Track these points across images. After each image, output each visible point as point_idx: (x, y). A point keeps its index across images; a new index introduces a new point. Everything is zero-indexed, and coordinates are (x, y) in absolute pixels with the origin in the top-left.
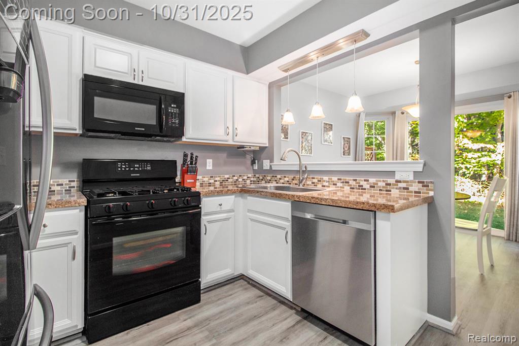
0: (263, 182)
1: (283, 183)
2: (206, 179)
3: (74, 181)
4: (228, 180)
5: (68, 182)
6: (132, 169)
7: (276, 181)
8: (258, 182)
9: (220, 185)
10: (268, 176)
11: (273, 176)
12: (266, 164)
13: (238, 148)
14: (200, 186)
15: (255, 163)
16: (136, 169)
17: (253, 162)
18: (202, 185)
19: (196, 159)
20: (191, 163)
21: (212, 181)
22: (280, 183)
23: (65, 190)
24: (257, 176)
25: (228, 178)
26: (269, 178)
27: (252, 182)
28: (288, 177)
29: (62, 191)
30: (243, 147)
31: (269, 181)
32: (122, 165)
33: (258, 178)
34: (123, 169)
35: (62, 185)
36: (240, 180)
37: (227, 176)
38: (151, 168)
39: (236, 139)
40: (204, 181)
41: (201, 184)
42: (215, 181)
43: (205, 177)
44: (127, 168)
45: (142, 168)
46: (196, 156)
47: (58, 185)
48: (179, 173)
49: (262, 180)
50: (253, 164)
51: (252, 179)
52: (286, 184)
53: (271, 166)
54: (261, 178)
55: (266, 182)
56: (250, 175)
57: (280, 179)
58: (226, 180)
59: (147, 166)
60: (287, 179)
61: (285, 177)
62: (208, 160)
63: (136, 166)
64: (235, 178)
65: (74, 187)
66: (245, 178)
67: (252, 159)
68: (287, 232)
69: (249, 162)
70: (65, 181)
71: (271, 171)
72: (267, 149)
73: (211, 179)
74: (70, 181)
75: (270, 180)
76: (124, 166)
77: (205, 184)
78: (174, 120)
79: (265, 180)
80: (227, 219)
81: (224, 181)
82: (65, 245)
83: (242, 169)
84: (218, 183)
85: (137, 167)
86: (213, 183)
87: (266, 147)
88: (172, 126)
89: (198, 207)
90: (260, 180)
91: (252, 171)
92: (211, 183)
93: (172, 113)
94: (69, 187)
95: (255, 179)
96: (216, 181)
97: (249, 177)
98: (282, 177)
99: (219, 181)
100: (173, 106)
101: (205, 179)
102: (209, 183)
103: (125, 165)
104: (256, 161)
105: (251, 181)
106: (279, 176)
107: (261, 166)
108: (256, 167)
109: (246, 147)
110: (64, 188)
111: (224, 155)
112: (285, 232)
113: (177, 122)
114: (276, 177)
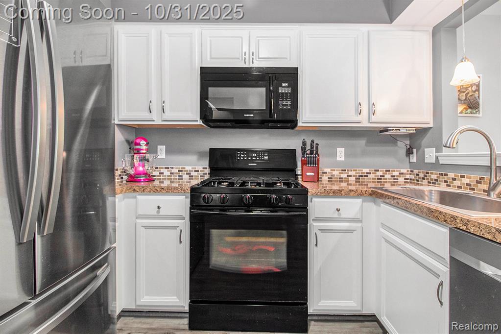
0: (425, 182)
1: (459, 187)
2: (336, 173)
3: (206, 168)
4: (367, 176)
5: (202, 169)
6: (249, 158)
7: (446, 182)
8: (418, 181)
9: (356, 182)
10: (432, 174)
11: (441, 174)
12: (430, 155)
13: (381, 132)
14: (329, 181)
15: (412, 153)
16: (253, 158)
17: (409, 152)
18: (330, 180)
19: (317, 148)
20: (311, 153)
21: (344, 176)
22: (454, 186)
23: (201, 176)
24: (416, 171)
25: (367, 173)
26: (434, 177)
27: (409, 181)
28: (470, 178)
29: (198, 176)
30: (386, 130)
31: (434, 182)
32: (241, 154)
33: (418, 175)
34: (242, 158)
35: (198, 171)
36: (388, 176)
37: (366, 170)
38: (269, 158)
39: (373, 118)
40: (334, 175)
41: (329, 178)
42: (348, 176)
43: (334, 170)
44: (245, 157)
45: (259, 157)
46: (317, 144)
47: (195, 171)
48: (299, 164)
49: (423, 179)
50: (409, 154)
51: (408, 176)
52: (465, 188)
53: (437, 158)
54: (421, 175)
55: (429, 182)
56: (403, 171)
57: (454, 179)
58: (365, 176)
59: (264, 155)
60: (466, 181)
61: (463, 177)
62: (339, 150)
63: (254, 155)
64: (379, 173)
65: (206, 174)
66: (396, 174)
67: (408, 147)
68: (441, 284)
69: (403, 152)
70: (200, 168)
71: (437, 165)
72: (431, 131)
73: (343, 173)
74: (203, 168)
75: (436, 180)
76: (243, 156)
77: (335, 178)
78: (285, 102)
79: (427, 179)
80: (350, 231)
81: (362, 176)
82: (175, 228)
83: (389, 161)
84: (352, 180)
85: (254, 157)
86: (345, 178)
87: (431, 128)
88: (282, 109)
89: (305, 208)
90: (419, 178)
91: (408, 165)
92: (342, 178)
93: (283, 93)
94: (203, 174)
95: (413, 177)
96: (351, 176)
97: (402, 174)
98: (458, 176)
99: (354, 176)
100: (284, 85)
101: (334, 173)
102: (340, 178)
103: (244, 154)
104: (415, 150)
105: (405, 179)
106: (451, 175)
107: (422, 157)
108: (414, 159)
109: (390, 130)
110: (199, 174)
111: (362, 142)
112: (438, 282)
113: (289, 103)
114: (446, 175)
